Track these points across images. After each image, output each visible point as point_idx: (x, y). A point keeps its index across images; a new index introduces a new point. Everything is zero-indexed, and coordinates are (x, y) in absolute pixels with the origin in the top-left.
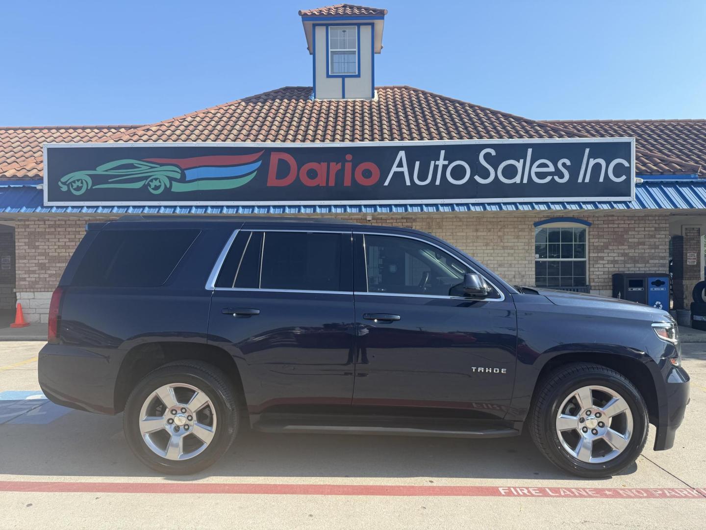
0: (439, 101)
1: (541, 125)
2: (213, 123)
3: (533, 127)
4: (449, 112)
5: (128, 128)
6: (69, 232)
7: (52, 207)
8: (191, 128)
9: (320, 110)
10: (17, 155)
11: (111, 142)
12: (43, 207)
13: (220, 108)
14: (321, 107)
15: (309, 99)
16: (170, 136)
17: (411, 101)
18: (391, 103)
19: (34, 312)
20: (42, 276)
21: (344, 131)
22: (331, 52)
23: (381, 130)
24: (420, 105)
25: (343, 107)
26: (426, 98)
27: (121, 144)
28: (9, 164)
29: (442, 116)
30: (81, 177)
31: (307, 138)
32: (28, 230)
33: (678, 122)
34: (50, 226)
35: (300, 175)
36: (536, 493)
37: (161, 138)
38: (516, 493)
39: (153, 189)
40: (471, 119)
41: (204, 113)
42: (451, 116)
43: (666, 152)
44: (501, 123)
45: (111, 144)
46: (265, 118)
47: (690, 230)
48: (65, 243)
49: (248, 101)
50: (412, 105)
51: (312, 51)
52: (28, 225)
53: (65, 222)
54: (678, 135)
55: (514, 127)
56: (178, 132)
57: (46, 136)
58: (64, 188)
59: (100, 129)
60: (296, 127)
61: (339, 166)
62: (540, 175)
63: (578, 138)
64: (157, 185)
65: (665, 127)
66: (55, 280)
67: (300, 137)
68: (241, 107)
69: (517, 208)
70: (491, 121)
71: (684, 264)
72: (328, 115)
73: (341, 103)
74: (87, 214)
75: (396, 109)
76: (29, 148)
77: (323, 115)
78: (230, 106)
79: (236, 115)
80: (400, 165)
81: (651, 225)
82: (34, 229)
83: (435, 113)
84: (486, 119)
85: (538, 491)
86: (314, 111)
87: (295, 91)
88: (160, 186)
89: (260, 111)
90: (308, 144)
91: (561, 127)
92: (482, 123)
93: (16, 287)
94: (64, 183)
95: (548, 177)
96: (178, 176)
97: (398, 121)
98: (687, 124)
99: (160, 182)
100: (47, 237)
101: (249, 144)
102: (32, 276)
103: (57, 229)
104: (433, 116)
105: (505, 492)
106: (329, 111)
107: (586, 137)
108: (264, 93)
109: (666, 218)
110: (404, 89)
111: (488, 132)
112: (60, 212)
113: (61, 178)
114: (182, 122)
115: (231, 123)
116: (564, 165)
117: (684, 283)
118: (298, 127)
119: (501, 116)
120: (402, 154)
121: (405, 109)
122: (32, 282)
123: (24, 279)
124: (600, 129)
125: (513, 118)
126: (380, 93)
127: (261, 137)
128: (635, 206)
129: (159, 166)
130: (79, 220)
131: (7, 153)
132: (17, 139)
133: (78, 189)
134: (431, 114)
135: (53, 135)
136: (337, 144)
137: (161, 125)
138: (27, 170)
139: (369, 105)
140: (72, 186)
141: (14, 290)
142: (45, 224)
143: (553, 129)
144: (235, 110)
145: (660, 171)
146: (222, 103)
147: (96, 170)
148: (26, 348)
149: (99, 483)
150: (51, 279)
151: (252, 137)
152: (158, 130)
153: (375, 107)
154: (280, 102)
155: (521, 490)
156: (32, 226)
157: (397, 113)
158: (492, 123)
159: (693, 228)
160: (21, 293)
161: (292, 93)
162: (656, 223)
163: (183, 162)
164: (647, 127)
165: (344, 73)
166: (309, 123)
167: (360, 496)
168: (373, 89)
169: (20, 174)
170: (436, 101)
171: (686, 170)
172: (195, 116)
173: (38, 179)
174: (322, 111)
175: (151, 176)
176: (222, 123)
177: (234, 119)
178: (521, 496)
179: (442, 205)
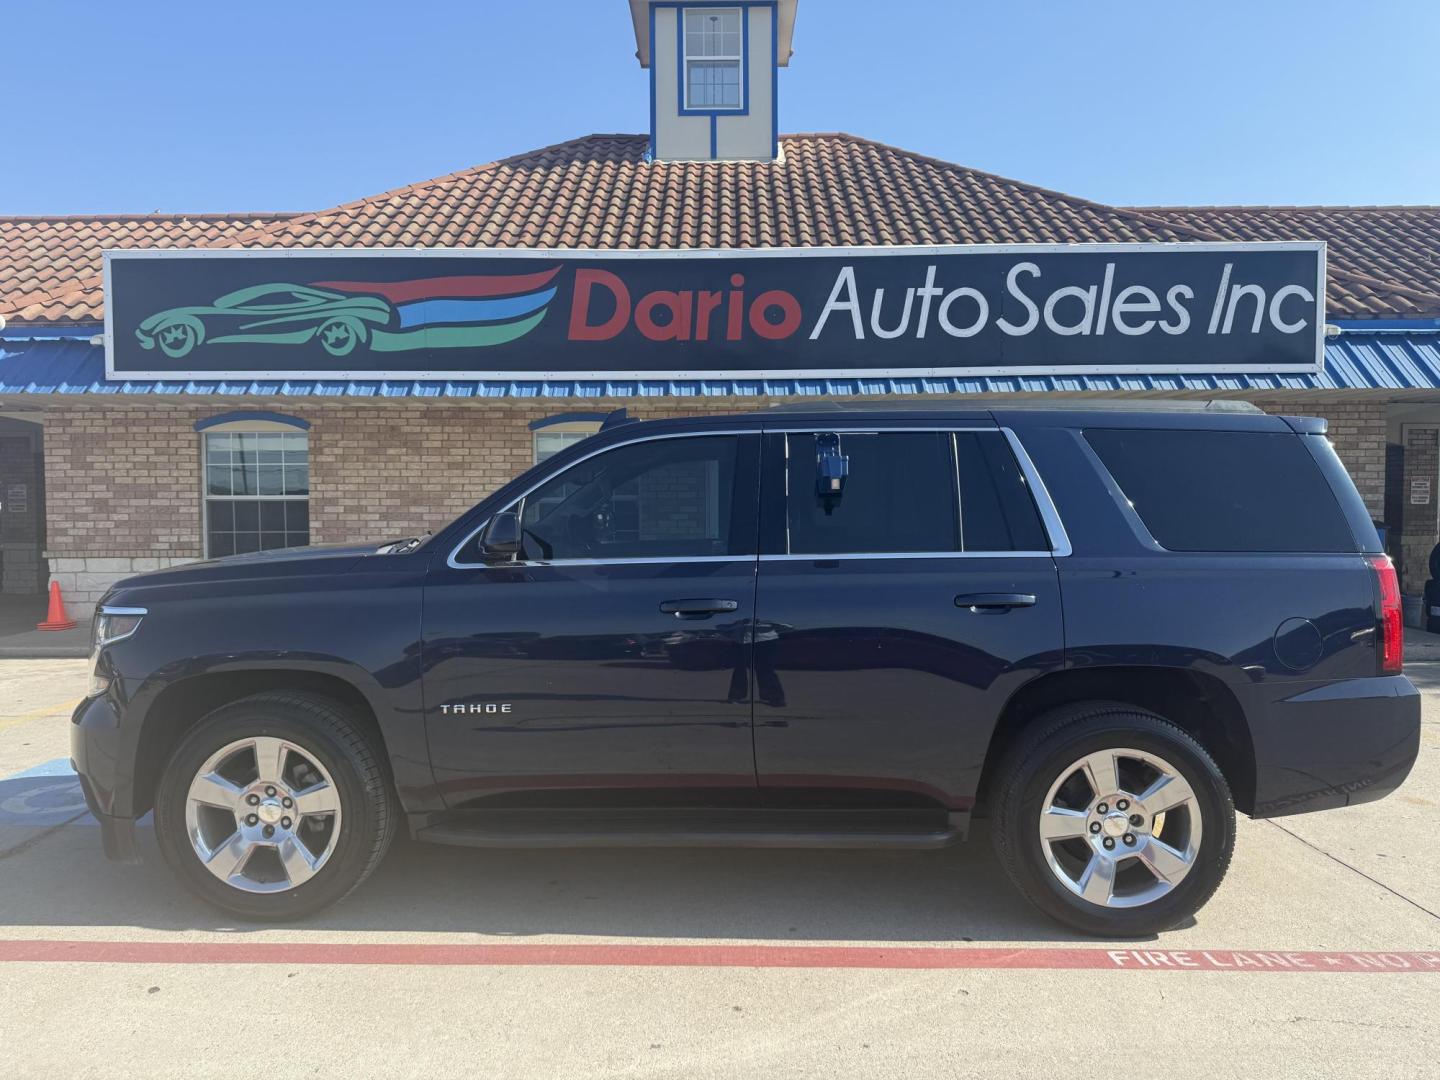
0: (912, 166)
1: (1123, 216)
2: (446, 210)
3: (1107, 221)
4: (933, 187)
5: (268, 220)
6: (155, 434)
7: (122, 383)
8: (401, 219)
9: (666, 184)
10: (41, 275)
11: (239, 247)
12: (104, 382)
13: (459, 179)
14: (667, 176)
15: (641, 160)
16: (358, 236)
17: (854, 166)
18: (813, 169)
19: (86, 599)
20: (101, 525)
21: (718, 227)
22: (688, 61)
23: (796, 224)
24: (874, 173)
25: (713, 176)
26: (884, 159)
27: (258, 252)
28: (25, 293)
29: (919, 196)
30: (183, 321)
31: (642, 240)
32: (68, 430)
33: (1402, 211)
34: (115, 423)
35: (636, 316)
36: (1185, 961)
37: (340, 240)
38: (1145, 963)
39: (332, 345)
40: (979, 203)
41: (425, 189)
42: (937, 195)
43: (1381, 272)
44: (1042, 212)
45: (237, 251)
46: (553, 200)
47: (1418, 434)
48: (148, 458)
49: (515, 163)
50: (856, 173)
51: (647, 61)
52: (71, 420)
53: (148, 415)
54: (1403, 239)
55: (1068, 221)
56: (375, 228)
57: (99, 235)
58: (148, 344)
59: (211, 220)
60: (617, 217)
61: (717, 298)
62: (1132, 319)
63: (1200, 243)
64: (341, 338)
65: (1376, 220)
66: (127, 533)
67: (627, 238)
68: (502, 177)
69: (1083, 386)
70: (1020, 207)
71: (1405, 502)
72: (682, 192)
73: (708, 169)
74: (195, 398)
75: (824, 182)
76: (65, 261)
77: (672, 193)
78: (479, 174)
79: (493, 192)
80: (844, 296)
81: (1349, 423)
82: (82, 429)
83: (905, 189)
84: (1011, 204)
85: (1188, 959)
86: (653, 184)
87: (613, 143)
88: (346, 340)
89: (542, 184)
90: (645, 253)
91: (1166, 221)
92: (1003, 212)
93: (48, 547)
94: (147, 333)
95: (1147, 322)
96: (384, 319)
97: (830, 206)
98: (1421, 216)
99: (346, 330)
100: (109, 445)
101: (523, 252)
102: (80, 524)
103: (129, 428)
104: (901, 196)
105: (1122, 960)
106: (684, 184)
107: (1219, 240)
108: (548, 147)
109: (1382, 408)
110: (837, 141)
111: (1016, 230)
112: (140, 392)
113: (140, 323)
114: (381, 208)
115: (483, 209)
116: (1180, 297)
117: (1403, 542)
118: (622, 218)
119: (1040, 197)
120: (847, 274)
121: (841, 181)
122: (81, 537)
123: (64, 532)
124: (1243, 225)
125: (1065, 202)
126: (790, 147)
127: (547, 238)
128: (1324, 382)
129: (343, 298)
130: (176, 410)
131: (19, 271)
132: (38, 241)
133: (177, 344)
134: (898, 193)
135: (113, 234)
136: (707, 253)
137: (338, 214)
138: (66, 306)
139: (766, 172)
140: (164, 339)
141: (45, 555)
142: (104, 418)
143: (1149, 225)
144: (490, 183)
145: (1373, 311)
146: (463, 168)
147: (213, 306)
148: (76, 672)
149: (289, 945)
150: (121, 531)
151: (528, 238)
152: (333, 223)
153: (780, 177)
154: (582, 166)
155: (1154, 956)
156: (77, 423)
157: (826, 189)
158: (1023, 212)
159: (1425, 430)
160: (59, 560)
161: (605, 146)
162: (1359, 419)
163: (394, 290)
164: (1339, 221)
165: (714, 105)
166: (644, 209)
167: (830, 970)
168: (775, 139)
169: (52, 314)
170: (905, 165)
171: (1426, 310)
172: (408, 195)
173: (91, 325)
174: (670, 185)
175: (329, 318)
176: (465, 210)
177: (488, 201)
178: (1157, 968)
179: (931, 380)
